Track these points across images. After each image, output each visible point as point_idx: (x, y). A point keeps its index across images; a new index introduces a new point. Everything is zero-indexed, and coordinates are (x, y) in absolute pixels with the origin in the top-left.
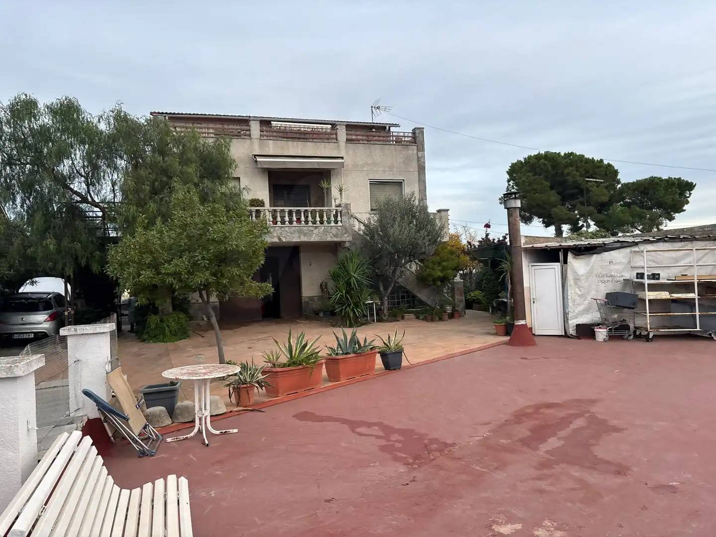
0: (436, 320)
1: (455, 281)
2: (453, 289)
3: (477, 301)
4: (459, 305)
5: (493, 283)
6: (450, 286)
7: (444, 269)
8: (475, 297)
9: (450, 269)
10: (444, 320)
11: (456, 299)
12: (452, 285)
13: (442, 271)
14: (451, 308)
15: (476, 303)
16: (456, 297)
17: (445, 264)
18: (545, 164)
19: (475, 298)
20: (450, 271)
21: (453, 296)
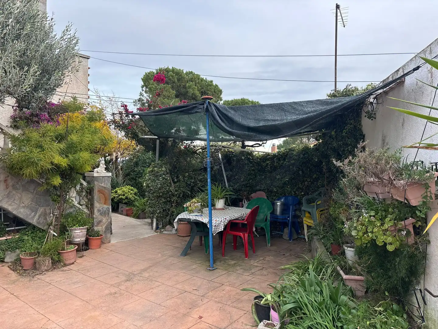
0: (44, 268)
1: (95, 175)
2: (90, 192)
3: (126, 201)
4: (100, 221)
5: (164, 178)
6: (85, 184)
7: (71, 149)
8: (124, 195)
9: (86, 150)
10: (65, 265)
11: (96, 211)
12: (88, 183)
13: (64, 153)
14: (84, 232)
15: (126, 203)
16: (97, 205)
17: (74, 138)
18: (172, 76)
19: (124, 197)
20: (85, 155)
21: (90, 206)
